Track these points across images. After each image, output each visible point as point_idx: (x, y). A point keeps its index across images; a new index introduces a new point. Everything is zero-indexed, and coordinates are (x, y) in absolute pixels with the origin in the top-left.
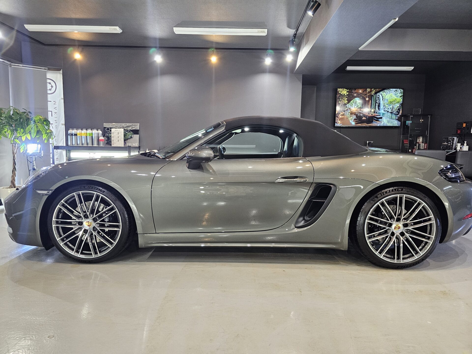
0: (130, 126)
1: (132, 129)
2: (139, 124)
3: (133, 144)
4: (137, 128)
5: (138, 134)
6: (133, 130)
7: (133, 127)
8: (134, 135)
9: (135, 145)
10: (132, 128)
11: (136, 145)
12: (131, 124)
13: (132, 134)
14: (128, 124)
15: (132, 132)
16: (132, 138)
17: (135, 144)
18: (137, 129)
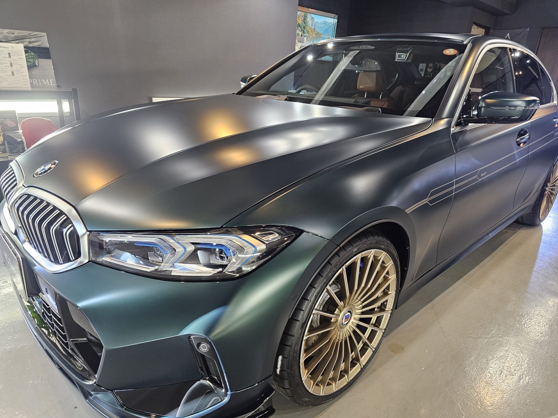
0: (24, 36)
1: (30, 45)
2: (45, 34)
3: (43, 80)
4: (42, 44)
5: (49, 57)
6: (33, 47)
7: (33, 40)
8: (39, 60)
9: (48, 84)
10: (30, 42)
11: (51, 84)
12: (25, 33)
13: (33, 58)
14: (17, 33)
15: (32, 54)
16: (36, 66)
17: (47, 80)
18: (42, 46)
